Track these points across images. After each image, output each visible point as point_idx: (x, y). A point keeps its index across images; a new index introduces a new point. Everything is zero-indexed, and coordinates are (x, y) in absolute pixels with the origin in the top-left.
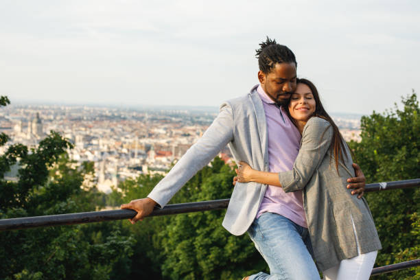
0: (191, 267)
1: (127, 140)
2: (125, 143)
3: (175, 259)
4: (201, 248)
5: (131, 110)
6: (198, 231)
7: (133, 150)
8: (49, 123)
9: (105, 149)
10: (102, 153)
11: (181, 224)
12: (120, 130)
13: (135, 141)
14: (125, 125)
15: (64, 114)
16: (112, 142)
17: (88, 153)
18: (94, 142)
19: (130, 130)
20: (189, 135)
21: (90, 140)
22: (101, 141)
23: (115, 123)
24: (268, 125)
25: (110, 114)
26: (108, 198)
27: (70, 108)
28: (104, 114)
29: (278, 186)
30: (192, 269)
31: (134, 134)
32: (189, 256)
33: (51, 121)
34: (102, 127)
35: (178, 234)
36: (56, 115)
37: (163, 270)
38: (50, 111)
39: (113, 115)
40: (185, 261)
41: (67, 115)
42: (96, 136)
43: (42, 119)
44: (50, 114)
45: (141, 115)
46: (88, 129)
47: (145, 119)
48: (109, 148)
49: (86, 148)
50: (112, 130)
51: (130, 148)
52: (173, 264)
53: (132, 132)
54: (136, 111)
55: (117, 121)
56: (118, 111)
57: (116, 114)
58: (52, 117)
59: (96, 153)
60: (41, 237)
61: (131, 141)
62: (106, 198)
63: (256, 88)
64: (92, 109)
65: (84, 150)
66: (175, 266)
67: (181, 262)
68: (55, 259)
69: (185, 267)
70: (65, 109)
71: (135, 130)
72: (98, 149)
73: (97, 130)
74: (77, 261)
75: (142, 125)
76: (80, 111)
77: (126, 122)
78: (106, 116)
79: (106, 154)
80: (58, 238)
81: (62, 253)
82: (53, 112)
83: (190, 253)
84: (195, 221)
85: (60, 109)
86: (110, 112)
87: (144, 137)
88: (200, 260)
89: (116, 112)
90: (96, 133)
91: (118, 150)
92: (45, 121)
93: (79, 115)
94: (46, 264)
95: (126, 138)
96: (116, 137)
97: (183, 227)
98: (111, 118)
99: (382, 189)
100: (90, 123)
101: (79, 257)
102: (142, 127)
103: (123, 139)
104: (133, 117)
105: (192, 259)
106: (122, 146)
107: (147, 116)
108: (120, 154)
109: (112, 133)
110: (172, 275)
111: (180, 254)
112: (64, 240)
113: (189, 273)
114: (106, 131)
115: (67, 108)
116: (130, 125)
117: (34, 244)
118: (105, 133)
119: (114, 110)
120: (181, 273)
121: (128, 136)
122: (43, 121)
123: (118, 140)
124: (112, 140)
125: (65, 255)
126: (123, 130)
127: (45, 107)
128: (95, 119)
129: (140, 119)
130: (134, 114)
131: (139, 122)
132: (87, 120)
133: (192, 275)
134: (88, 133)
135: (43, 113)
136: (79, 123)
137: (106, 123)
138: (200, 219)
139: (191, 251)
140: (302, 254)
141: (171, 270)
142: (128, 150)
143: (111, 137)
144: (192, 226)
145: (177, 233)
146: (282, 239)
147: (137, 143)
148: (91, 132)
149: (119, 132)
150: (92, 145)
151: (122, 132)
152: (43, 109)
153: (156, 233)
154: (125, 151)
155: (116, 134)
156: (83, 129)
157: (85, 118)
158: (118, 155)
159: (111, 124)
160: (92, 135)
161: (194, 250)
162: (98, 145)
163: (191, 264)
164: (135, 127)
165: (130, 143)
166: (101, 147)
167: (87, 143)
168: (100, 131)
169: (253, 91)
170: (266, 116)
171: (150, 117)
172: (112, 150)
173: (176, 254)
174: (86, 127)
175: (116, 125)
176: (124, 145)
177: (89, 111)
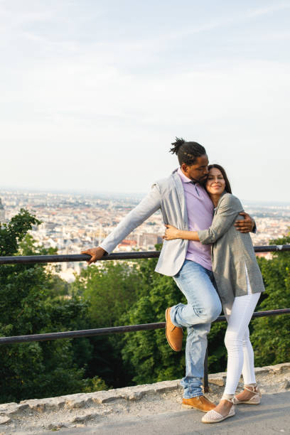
0: (152, 351)
1: (91, 228)
2: (89, 231)
3: (136, 344)
4: (161, 333)
5: (96, 198)
6: (158, 316)
7: (97, 239)
8: (12, 210)
9: (68, 237)
10: (65, 241)
11: (142, 310)
12: (84, 217)
13: (99, 230)
14: (89, 212)
15: (27, 201)
16: (76, 230)
17: (50, 241)
18: (57, 229)
19: (94, 217)
20: (154, 224)
21: (54, 228)
22: (65, 229)
23: (78, 210)
24: (186, 198)
25: (73, 201)
26: (71, 287)
27: (33, 194)
28: (67, 200)
29: (198, 241)
30: (151, 353)
31: (97, 222)
32: (149, 340)
33: (13, 207)
34: (65, 214)
35: (139, 319)
36: (19, 201)
37: (123, 354)
38: (13, 196)
39: (77, 202)
40: (145, 345)
41: (30, 201)
42: (59, 223)
43: (5, 204)
44: (12, 200)
45: (105, 203)
46: (51, 216)
47: (110, 207)
48: (72, 236)
49: (48, 235)
50: (76, 217)
51: (94, 236)
52: (134, 348)
53: (96, 219)
54: (101, 199)
55: (81, 209)
56: (82, 198)
57: (80, 201)
58: (15, 204)
59: (59, 240)
60: (13, 298)
61: (95, 229)
62: (68, 286)
63: (177, 171)
64: (55, 195)
65: (47, 237)
66: (134, 350)
67: (141, 346)
68: (23, 316)
69: (145, 352)
70: (28, 195)
71: (100, 217)
72: (61, 237)
73: (60, 217)
74: (41, 320)
75: (107, 213)
76: (43, 197)
77: (90, 209)
78: (70, 203)
79: (69, 241)
80: (26, 298)
81: (30, 310)
82: (16, 198)
83: (150, 338)
84: (156, 306)
85: (23, 195)
86: (73, 199)
87: (108, 225)
88: (159, 345)
89: (80, 199)
90: (59, 220)
91: (81, 238)
92: (7, 207)
93: (42, 201)
94: (17, 321)
95: (90, 226)
96: (79, 225)
97: (144, 311)
98: (74, 205)
99: (278, 250)
100: (54, 210)
101: (43, 316)
102: (106, 215)
103: (86, 227)
104: (97, 204)
105: (153, 343)
106: (85, 235)
107: (112, 204)
108: (84, 242)
109: (76, 221)
110: (132, 360)
111: (141, 339)
112: (31, 299)
113: (149, 357)
114: (70, 218)
115: (30, 194)
116: (94, 213)
117: (7, 303)
118: (68, 220)
119: (78, 197)
120: (141, 358)
121: (91, 224)
122: (5, 207)
123: (81, 228)
124: (75, 227)
125: (32, 312)
126: (87, 218)
127: (8, 193)
128: (58, 206)
129: (105, 207)
130: (99, 202)
131: (103, 210)
132: (51, 206)
133: (152, 359)
134: (51, 220)
135: (6, 199)
136: (42, 210)
137: (70, 210)
138: (161, 304)
139: (151, 335)
140: (209, 288)
141: (131, 354)
142: (92, 238)
143: (74, 224)
144: (153, 311)
145: (138, 317)
146: (195, 277)
147: (101, 231)
148: (54, 219)
149: (83, 219)
150: (55, 232)
151: (86, 220)
152: (6, 194)
153: (118, 320)
154: (88, 239)
155: (80, 222)
156: (47, 216)
157: (48, 205)
158: (81, 243)
159: (74, 211)
160: (55, 222)
161: (155, 335)
162: (61, 232)
163: (151, 348)
164: (99, 215)
165: (93, 231)
166: (64, 234)
167: (50, 230)
168: (63, 218)
169: (174, 172)
170: (185, 191)
171: (115, 204)
172: (75, 238)
173: (137, 338)
174: (49, 214)
175: (79, 213)
176: (88, 233)
177: (52, 198)
